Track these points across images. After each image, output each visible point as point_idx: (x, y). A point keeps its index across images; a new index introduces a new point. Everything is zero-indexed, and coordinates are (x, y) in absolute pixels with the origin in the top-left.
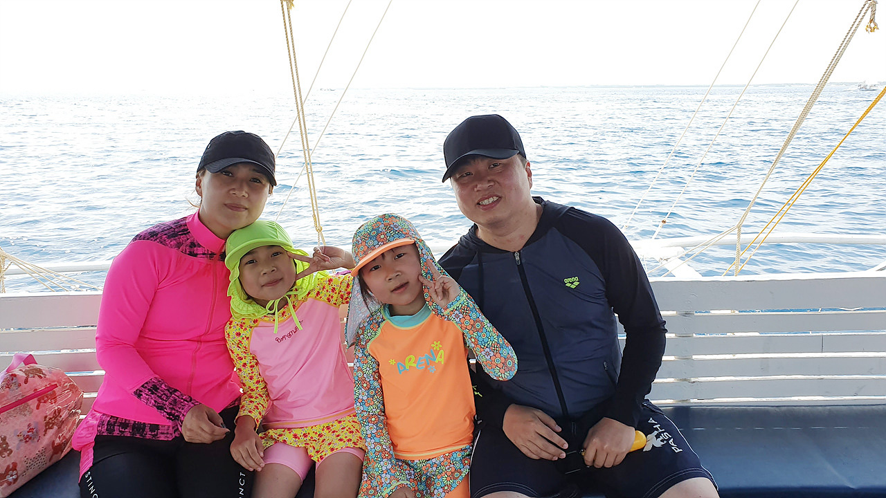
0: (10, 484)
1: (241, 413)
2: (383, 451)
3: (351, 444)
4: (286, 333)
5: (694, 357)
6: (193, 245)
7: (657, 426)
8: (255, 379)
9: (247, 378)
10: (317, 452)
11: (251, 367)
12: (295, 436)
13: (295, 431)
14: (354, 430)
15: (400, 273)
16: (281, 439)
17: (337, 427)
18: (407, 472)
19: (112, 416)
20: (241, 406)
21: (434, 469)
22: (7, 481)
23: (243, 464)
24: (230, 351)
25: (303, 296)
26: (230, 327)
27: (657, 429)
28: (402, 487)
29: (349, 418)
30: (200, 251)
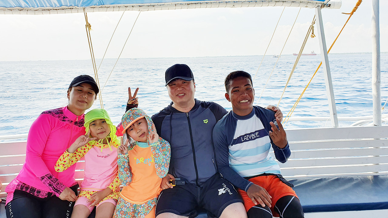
6: (64, 117)
15: (141, 130)
27: (224, 187)
30: (67, 119)
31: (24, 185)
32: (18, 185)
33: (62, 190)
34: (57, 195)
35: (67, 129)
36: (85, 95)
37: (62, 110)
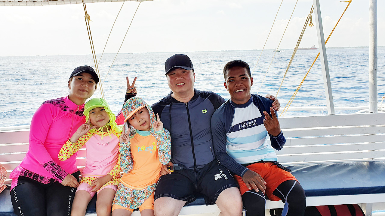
6: (65, 107)
7: (221, 171)
15: (142, 119)
30: (68, 109)
31: (27, 172)
32: (22, 172)
33: (64, 177)
34: (60, 181)
35: (68, 118)
36: (85, 84)
37: (63, 100)
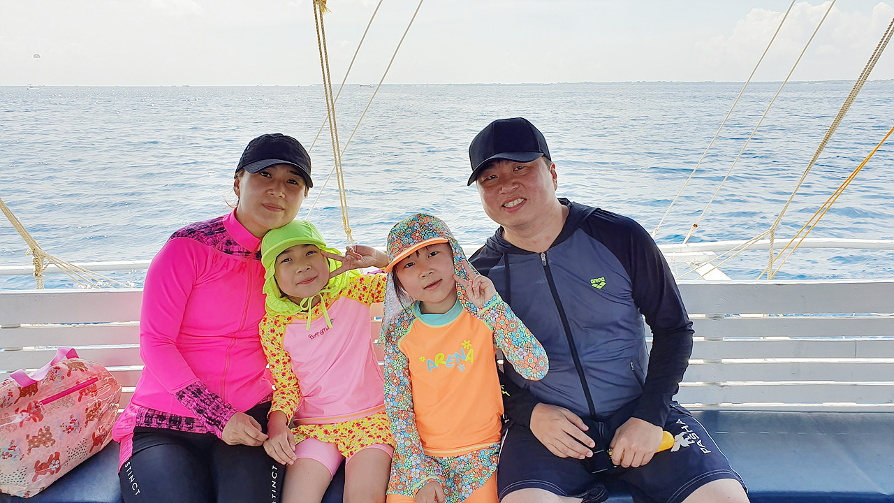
0: (52, 473)
1: (273, 408)
2: (413, 446)
3: (380, 441)
4: (319, 330)
5: (723, 361)
6: (229, 243)
7: (685, 427)
8: (287, 376)
9: (280, 375)
10: (347, 448)
11: (284, 363)
12: (326, 432)
13: (325, 427)
14: (383, 427)
15: (433, 271)
16: (312, 434)
17: (366, 423)
18: (435, 468)
19: (150, 409)
20: (273, 402)
21: (462, 466)
22: (50, 470)
23: (276, 458)
24: (264, 348)
25: (336, 294)
26: (265, 324)
27: (684, 430)
28: (432, 481)
29: (378, 415)
30: (236, 249)
